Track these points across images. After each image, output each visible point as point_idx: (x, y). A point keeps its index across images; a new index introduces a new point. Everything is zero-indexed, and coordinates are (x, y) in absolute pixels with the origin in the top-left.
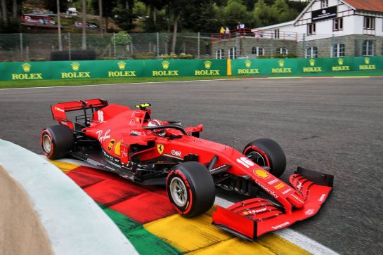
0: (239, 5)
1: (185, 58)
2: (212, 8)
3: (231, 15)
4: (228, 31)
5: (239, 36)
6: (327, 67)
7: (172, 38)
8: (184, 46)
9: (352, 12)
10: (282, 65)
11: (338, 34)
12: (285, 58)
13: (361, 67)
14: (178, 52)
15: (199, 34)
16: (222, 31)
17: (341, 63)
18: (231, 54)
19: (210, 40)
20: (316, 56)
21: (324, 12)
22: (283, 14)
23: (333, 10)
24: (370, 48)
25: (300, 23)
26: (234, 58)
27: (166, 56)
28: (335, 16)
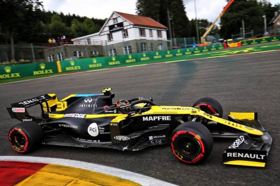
0: (60, 23)
1: (24, 63)
2: (40, 25)
3: (55, 30)
4: (54, 41)
5: (63, 44)
6: (123, 60)
7: (10, 49)
8: (22, 54)
9: (132, 26)
10: (95, 62)
11: (126, 40)
12: (96, 57)
13: (142, 59)
14: (17, 59)
15: (32, 44)
16: (50, 41)
17: (130, 57)
18: (60, 57)
19: (42, 48)
20: (116, 55)
21: (116, 26)
22: (91, 28)
23: (121, 25)
24: (145, 47)
25: (103, 34)
26: (62, 60)
27: (8, 62)
28: (123, 29)
